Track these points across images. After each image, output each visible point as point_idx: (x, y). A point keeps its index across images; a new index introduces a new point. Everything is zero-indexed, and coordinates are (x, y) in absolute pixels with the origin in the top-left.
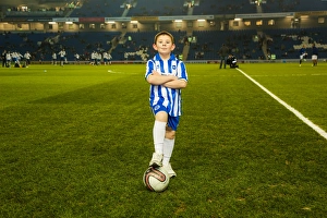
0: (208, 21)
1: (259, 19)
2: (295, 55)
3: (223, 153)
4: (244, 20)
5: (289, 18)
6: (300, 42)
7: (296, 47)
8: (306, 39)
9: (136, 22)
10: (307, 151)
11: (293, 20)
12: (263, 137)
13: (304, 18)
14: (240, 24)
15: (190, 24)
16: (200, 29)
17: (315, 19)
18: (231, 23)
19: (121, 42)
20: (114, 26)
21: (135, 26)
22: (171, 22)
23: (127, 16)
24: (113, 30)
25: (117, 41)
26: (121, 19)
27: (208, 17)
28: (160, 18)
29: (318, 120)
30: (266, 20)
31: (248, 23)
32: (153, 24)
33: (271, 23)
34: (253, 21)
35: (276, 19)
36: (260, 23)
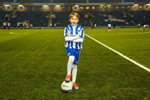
0: (61, 6)
1: (87, 6)
2: (106, 24)
3: (95, 75)
4: (80, 6)
5: (102, 5)
7: (106, 21)
8: (110, 16)
9: (22, 6)
10: (133, 72)
11: (104, 7)
12: (110, 66)
13: (109, 6)
14: (78, 8)
15: (52, 8)
16: (57, 10)
17: (114, 6)
18: (73, 7)
19: (13, 17)
20: (8, 7)
21: (21, 8)
22: (41, 6)
23: (16, 2)
24: (8, 10)
25: (11, 16)
26: (13, 4)
27: (61, 4)
28: (35, 4)
29: (131, 57)
30: (91, 7)
31: (82, 8)
32: (32, 7)
33: (93, 8)
34: (85, 7)
35: (95, 6)
36: (88, 8)
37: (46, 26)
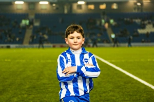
0: (51, 3)
1: (102, 3)
4: (88, 4)
6: (143, 27)
11: (135, 4)
14: (84, 7)
15: (32, 6)
16: (43, 12)
18: (75, 6)
22: (11, 4)
30: (109, 4)
31: (92, 7)
33: (115, 6)
34: (97, 5)
36: (103, 7)
37: (21, 42)
